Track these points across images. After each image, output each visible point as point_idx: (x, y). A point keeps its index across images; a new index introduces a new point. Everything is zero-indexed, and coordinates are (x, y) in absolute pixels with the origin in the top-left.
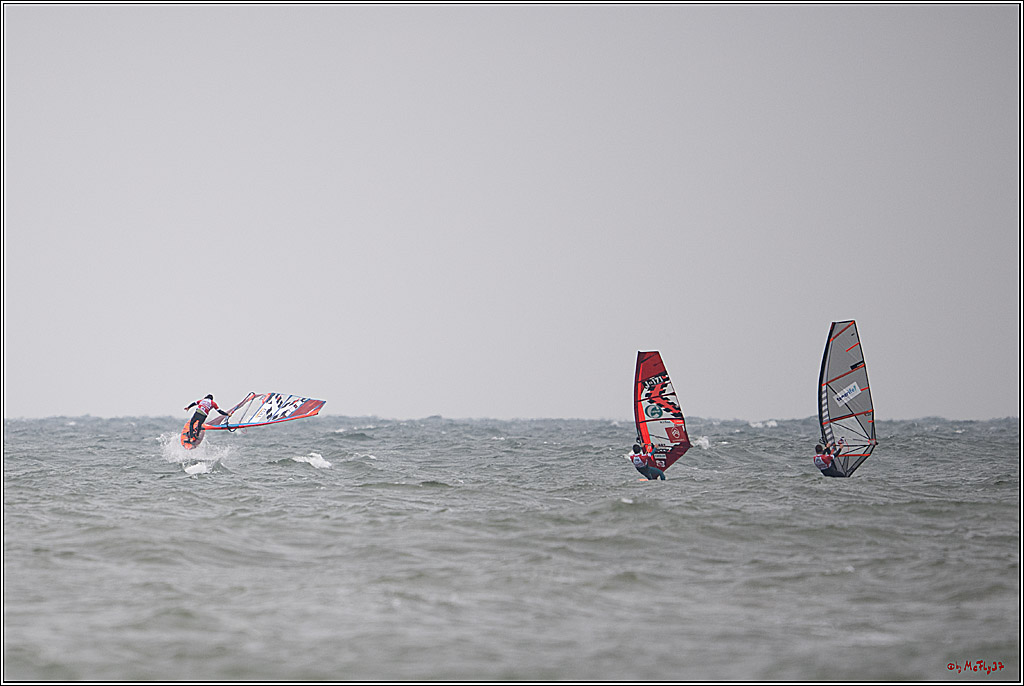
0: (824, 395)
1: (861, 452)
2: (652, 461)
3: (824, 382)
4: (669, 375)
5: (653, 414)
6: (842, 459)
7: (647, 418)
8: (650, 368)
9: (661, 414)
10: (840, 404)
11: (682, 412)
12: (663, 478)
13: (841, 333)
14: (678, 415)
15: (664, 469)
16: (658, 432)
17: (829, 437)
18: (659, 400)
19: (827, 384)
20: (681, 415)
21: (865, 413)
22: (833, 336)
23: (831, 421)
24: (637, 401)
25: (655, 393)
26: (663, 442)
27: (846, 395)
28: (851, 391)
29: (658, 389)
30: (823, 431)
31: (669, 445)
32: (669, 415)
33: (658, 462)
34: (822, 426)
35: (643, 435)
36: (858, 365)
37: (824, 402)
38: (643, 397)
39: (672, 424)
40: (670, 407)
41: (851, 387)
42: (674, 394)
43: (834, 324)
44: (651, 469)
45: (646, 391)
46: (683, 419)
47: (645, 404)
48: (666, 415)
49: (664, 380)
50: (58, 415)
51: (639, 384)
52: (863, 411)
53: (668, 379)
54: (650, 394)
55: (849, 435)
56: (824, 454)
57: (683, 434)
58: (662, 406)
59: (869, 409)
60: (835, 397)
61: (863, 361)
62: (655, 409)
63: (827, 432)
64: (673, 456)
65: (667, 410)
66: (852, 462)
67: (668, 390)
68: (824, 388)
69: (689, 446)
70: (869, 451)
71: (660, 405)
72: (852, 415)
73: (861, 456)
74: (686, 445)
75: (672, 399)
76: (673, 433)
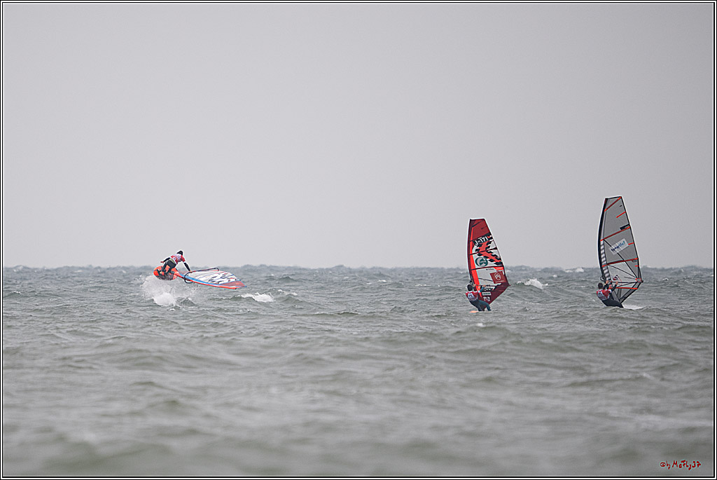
0: (602, 247)
1: (631, 286)
3: (602, 238)
4: (493, 235)
5: (481, 264)
7: (477, 267)
8: (478, 231)
9: (487, 263)
10: (614, 253)
11: (502, 261)
12: (489, 310)
13: (612, 205)
14: (500, 264)
15: (490, 303)
16: (485, 277)
18: (485, 253)
19: (604, 240)
20: (502, 263)
21: (632, 260)
22: (607, 207)
23: (608, 264)
24: (470, 255)
25: (482, 248)
26: (489, 283)
27: (618, 247)
28: (621, 244)
29: (484, 246)
30: (602, 272)
31: (493, 285)
32: (493, 264)
33: (485, 298)
34: (602, 268)
35: (474, 279)
36: (626, 227)
37: (602, 252)
38: (474, 251)
39: (495, 271)
40: (494, 258)
41: (621, 242)
42: (496, 248)
43: (607, 199)
45: (475, 247)
46: (503, 266)
47: (475, 257)
48: (490, 264)
49: (489, 239)
50: (70, 265)
51: (471, 243)
52: (630, 259)
53: (492, 238)
54: (479, 249)
55: (622, 274)
56: (604, 289)
59: (635, 257)
60: (610, 249)
61: (629, 225)
62: (482, 260)
63: (605, 272)
64: (496, 293)
65: (491, 261)
66: (623, 293)
67: (492, 246)
68: (602, 242)
69: (508, 285)
70: (636, 286)
71: (486, 257)
72: (623, 261)
73: (630, 289)
74: (506, 285)
75: (494, 252)
76: (496, 277)
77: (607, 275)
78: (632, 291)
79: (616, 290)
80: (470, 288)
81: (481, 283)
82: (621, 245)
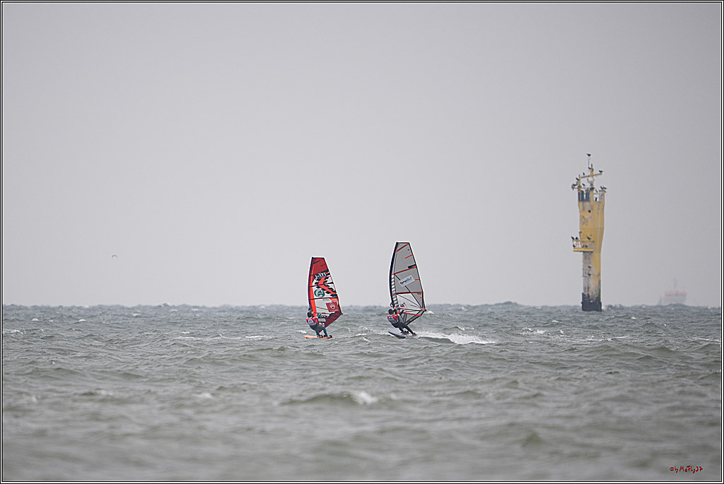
0: (393, 280)
3: (392, 273)
4: (330, 272)
5: (319, 295)
7: (315, 297)
8: (319, 267)
9: (324, 295)
10: (402, 286)
11: (337, 293)
13: (401, 249)
14: (335, 296)
16: (322, 306)
18: (323, 286)
19: (394, 274)
21: (418, 293)
22: (397, 249)
23: (397, 294)
24: (310, 287)
25: (321, 282)
26: (324, 311)
27: (406, 281)
28: (408, 280)
29: (323, 280)
31: (328, 313)
32: (329, 296)
34: (392, 296)
35: (312, 307)
36: (413, 267)
37: (393, 283)
38: (313, 284)
39: (330, 301)
40: (330, 291)
41: (409, 277)
42: (332, 283)
43: (397, 243)
45: (315, 281)
46: (337, 298)
47: (314, 289)
48: (327, 295)
49: (327, 275)
51: (312, 277)
53: (329, 274)
54: (318, 283)
57: (337, 307)
58: (324, 290)
59: (420, 291)
60: (399, 282)
61: (416, 265)
62: (320, 292)
63: (394, 300)
64: (330, 320)
65: (328, 293)
67: (329, 281)
68: (393, 276)
69: (341, 314)
70: (420, 314)
71: (323, 290)
72: (410, 292)
73: (415, 315)
74: (339, 313)
75: (331, 286)
76: (331, 306)
77: (395, 302)
78: (416, 317)
79: (403, 315)
80: (309, 315)
81: (318, 311)
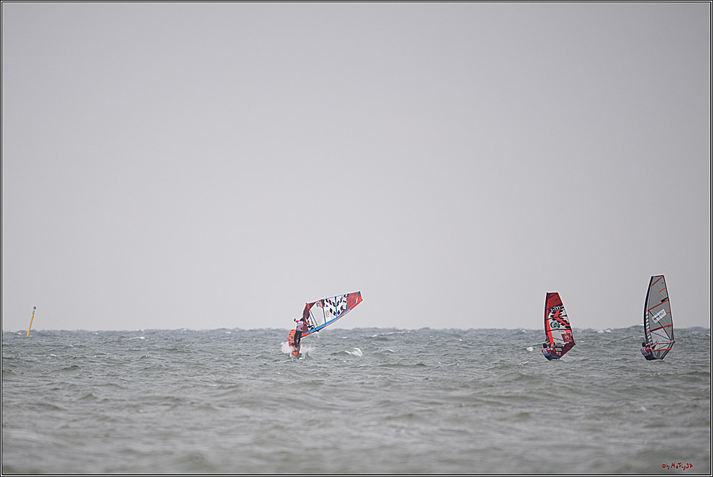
0: (647, 317)
1: (666, 348)
2: (553, 352)
3: (647, 310)
4: (564, 305)
5: (555, 327)
6: (657, 352)
7: (551, 329)
8: (553, 302)
9: (559, 327)
10: (655, 322)
11: (570, 325)
13: (656, 282)
14: (568, 327)
15: (560, 356)
16: (558, 336)
17: (650, 340)
18: (558, 319)
20: (570, 327)
22: (652, 283)
23: (651, 331)
24: (546, 319)
25: (556, 315)
26: (560, 342)
27: (658, 316)
28: (662, 314)
29: (557, 313)
30: (646, 337)
31: (563, 343)
32: (564, 327)
34: (646, 334)
35: (549, 338)
36: (665, 300)
37: (647, 321)
38: (549, 317)
39: (565, 332)
40: (564, 323)
41: (661, 312)
42: (566, 316)
43: (652, 277)
44: (551, 356)
45: (551, 314)
46: (571, 329)
47: (550, 321)
48: (562, 327)
49: (561, 308)
51: (547, 311)
52: (667, 325)
53: (563, 308)
54: (553, 316)
55: (660, 339)
57: (571, 338)
59: (671, 324)
60: (653, 318)
61: (668, 298)
62: (556, 324)
63: (649, 337)
64: (565, 349)
65: (563, 324)
66: (662, 353)
67: (563, 314)
68: (647, 313)
69: (574, 344)
71: (559, 322)
72: (662, 327)
74: (572, 344)
75: (565, 318)
76: (566, 337)
78: (667, 351)
82: (660, 314)
